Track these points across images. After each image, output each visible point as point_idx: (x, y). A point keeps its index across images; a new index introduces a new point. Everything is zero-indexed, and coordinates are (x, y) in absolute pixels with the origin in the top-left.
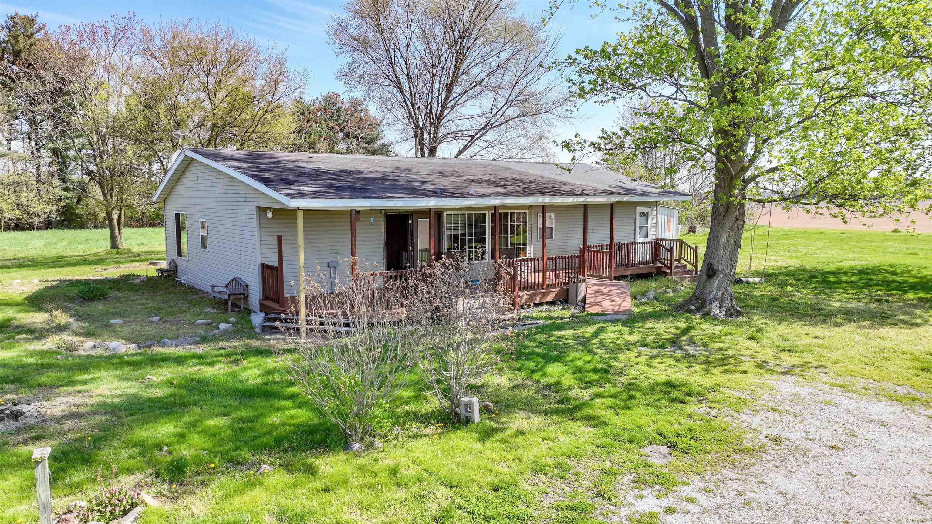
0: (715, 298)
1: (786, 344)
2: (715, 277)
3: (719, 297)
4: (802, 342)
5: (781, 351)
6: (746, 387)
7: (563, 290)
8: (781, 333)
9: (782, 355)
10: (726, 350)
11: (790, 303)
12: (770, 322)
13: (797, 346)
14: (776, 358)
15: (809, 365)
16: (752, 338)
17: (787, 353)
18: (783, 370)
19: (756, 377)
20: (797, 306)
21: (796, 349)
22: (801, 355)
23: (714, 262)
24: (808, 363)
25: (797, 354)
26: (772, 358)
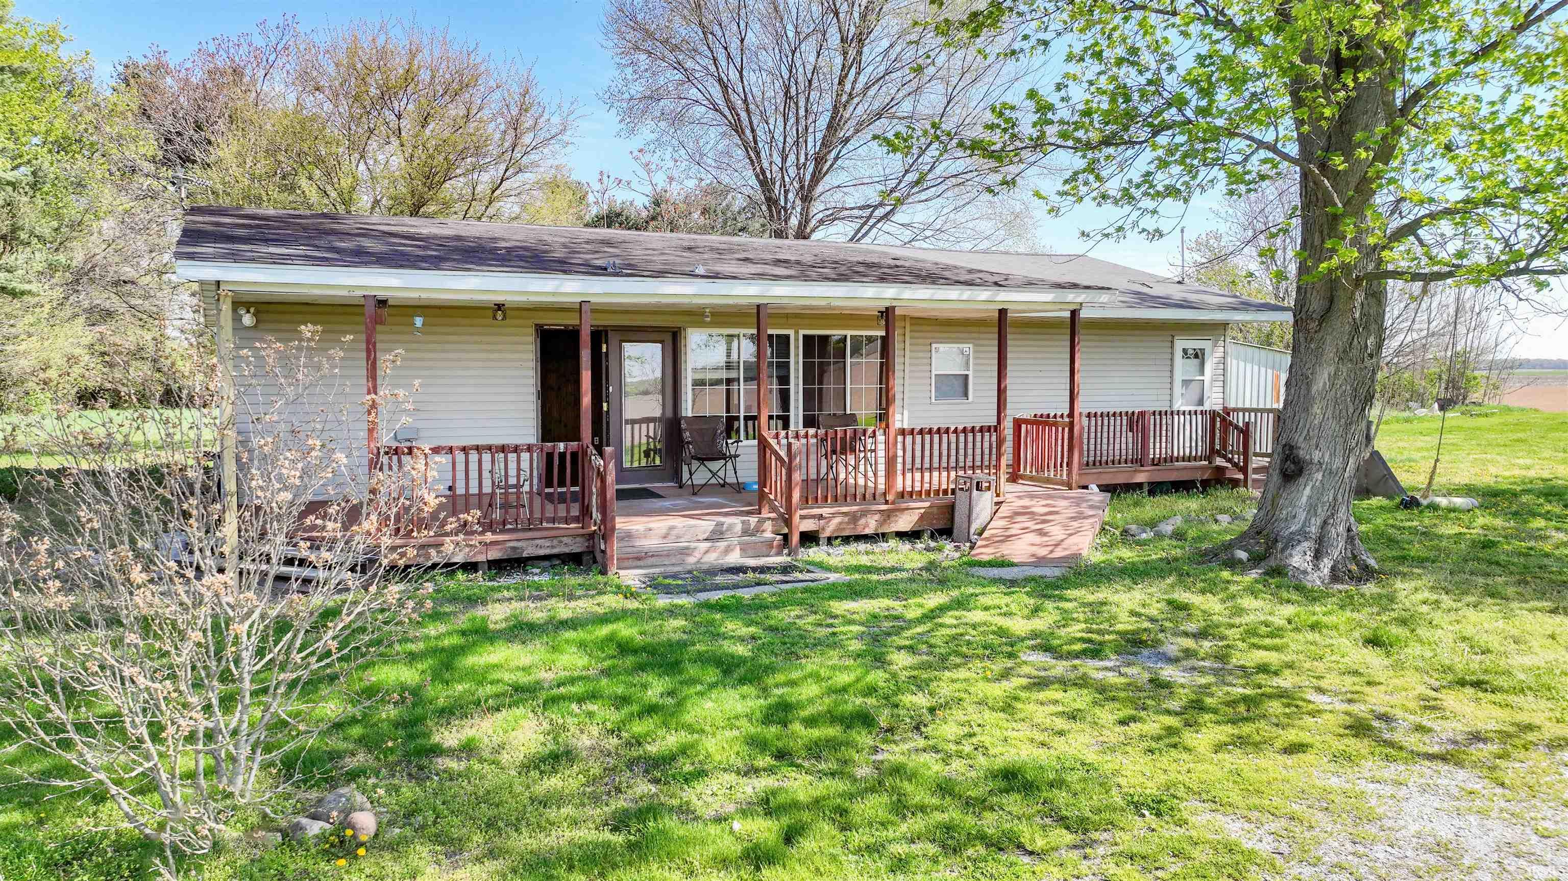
0: (1304, 534)
1: (1476, 664)
2: (1302, 480)
3: (1314, 530)
4: (1528, 661)
5: (1450, 686)
6: (1277, 802)
7: (940, 507)
8: (1469, 631)
9: (1451, 700)
10: (1276, 673)
11: (1527, 555)
12: (1447, 601)
13: (1508, 673)
14: (1430, 706)
15: (1531, 736)
16: (1374, 642)
17: (1469, 691)
18: (1435, 749)
19: (1332, 767)
20: (1546, 561)
21: (1502, 681)
22: (1512, 699)
23: (1299, 439)
24: (1530, 728)
25: (1498, 697)
26: (1412, 705)
